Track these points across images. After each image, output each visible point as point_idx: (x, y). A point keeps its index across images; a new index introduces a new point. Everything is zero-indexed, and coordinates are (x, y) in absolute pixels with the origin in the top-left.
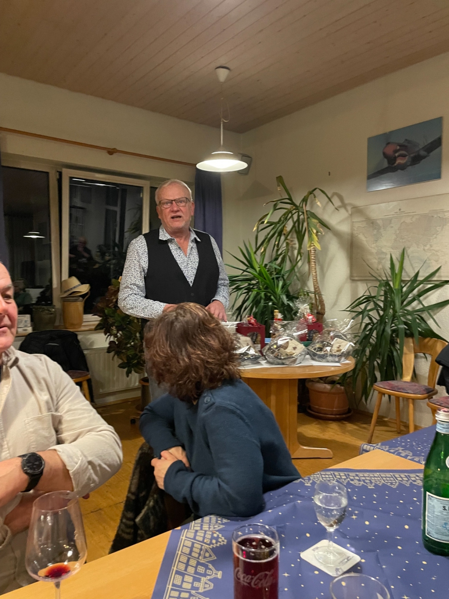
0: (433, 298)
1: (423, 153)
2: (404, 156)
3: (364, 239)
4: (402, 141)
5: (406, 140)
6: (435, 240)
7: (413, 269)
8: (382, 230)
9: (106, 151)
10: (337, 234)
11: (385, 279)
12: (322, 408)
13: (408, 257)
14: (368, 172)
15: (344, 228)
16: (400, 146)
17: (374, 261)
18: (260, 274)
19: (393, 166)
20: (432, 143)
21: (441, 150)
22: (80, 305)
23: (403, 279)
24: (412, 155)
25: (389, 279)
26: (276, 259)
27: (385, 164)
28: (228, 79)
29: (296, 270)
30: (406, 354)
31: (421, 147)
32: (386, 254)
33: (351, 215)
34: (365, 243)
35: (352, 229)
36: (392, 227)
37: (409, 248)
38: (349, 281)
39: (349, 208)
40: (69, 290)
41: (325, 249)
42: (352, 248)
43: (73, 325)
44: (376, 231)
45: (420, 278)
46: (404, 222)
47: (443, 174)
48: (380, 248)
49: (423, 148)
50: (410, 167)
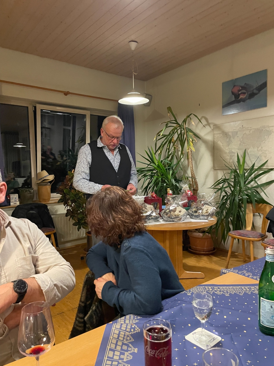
0: (264, 179)
1: (255, 91)
2: (244, 93)
3: (221, 144)
4: (243, 85)
5: (245, 84)
6: (264, 144)
7: (251, 162)
8: (232, 139)
9: (63, 93)
10: (205, 142)
11: (234, 168)
12: (197, 248)
13: (248, 155)
14: (223, 103)
15: (209, 138)
16: (241, 87)
17: (227, 158)
18: (158, 166)
19: (238, 99)
20: (261, 85)
21: (267, 89)
22: (49, 188)
23: (245, 168)
24: (249, 93)
25: (237, 168)
26: (168, 157)
27: (233, 99)
28: (137, 48)
29: (180, 164)
30: (248, 214)
31: (255, 88)
32: (235, 153)
33: (213, 130)
34: (222, 147)
35: (214, 138)
36: (238, 137)
37: (249, 149)
38: (212, 170)
39: (212, 126)
40: (41, 179)
41: (198, 150)
42: (214, 150)
43: (44, 200)
44: (228, 139)
45: (255, 167)
46: (245, 133)
47: (268, 104)
48: (231, 150)
49: (256, 88)
50: (248, 100)
